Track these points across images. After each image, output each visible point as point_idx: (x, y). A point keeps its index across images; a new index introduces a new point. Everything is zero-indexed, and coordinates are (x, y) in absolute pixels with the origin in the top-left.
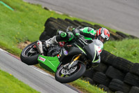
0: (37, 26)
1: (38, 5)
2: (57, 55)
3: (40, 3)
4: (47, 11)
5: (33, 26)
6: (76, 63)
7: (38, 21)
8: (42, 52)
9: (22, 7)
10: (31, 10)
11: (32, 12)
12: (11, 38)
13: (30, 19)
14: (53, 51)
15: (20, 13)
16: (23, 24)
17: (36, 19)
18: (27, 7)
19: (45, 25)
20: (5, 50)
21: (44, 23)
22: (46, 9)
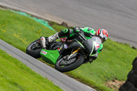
0: (125, 65)
1: (126, 44)
2: (58, 48)
3: (128, 43)
4: (134, 50)
5: (121, 65)
6: (75, 55)
7: (125, 60)
8: (45, 47)
9: (110, 46)
10: (119, 49)
11: (119, 51)
12: (99, 76)
13: (118, 57)
14: (54, 46)
15: (108, 52)
16: (111, 63)
17: (124, 58)
18: (115, 46)
19: (133, 64)
20: (94, 88)
21: (132, 62)
22: (133, 48)
